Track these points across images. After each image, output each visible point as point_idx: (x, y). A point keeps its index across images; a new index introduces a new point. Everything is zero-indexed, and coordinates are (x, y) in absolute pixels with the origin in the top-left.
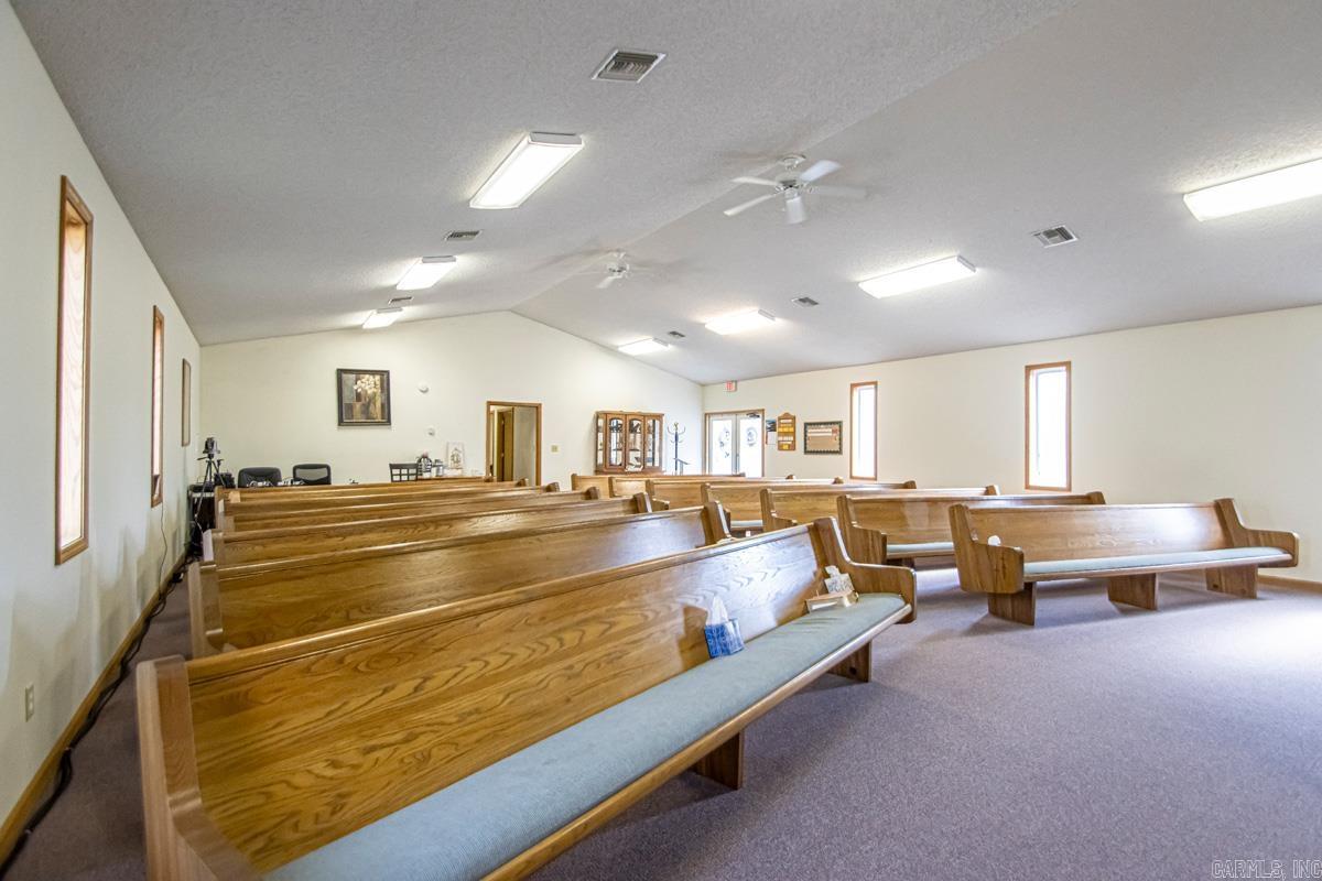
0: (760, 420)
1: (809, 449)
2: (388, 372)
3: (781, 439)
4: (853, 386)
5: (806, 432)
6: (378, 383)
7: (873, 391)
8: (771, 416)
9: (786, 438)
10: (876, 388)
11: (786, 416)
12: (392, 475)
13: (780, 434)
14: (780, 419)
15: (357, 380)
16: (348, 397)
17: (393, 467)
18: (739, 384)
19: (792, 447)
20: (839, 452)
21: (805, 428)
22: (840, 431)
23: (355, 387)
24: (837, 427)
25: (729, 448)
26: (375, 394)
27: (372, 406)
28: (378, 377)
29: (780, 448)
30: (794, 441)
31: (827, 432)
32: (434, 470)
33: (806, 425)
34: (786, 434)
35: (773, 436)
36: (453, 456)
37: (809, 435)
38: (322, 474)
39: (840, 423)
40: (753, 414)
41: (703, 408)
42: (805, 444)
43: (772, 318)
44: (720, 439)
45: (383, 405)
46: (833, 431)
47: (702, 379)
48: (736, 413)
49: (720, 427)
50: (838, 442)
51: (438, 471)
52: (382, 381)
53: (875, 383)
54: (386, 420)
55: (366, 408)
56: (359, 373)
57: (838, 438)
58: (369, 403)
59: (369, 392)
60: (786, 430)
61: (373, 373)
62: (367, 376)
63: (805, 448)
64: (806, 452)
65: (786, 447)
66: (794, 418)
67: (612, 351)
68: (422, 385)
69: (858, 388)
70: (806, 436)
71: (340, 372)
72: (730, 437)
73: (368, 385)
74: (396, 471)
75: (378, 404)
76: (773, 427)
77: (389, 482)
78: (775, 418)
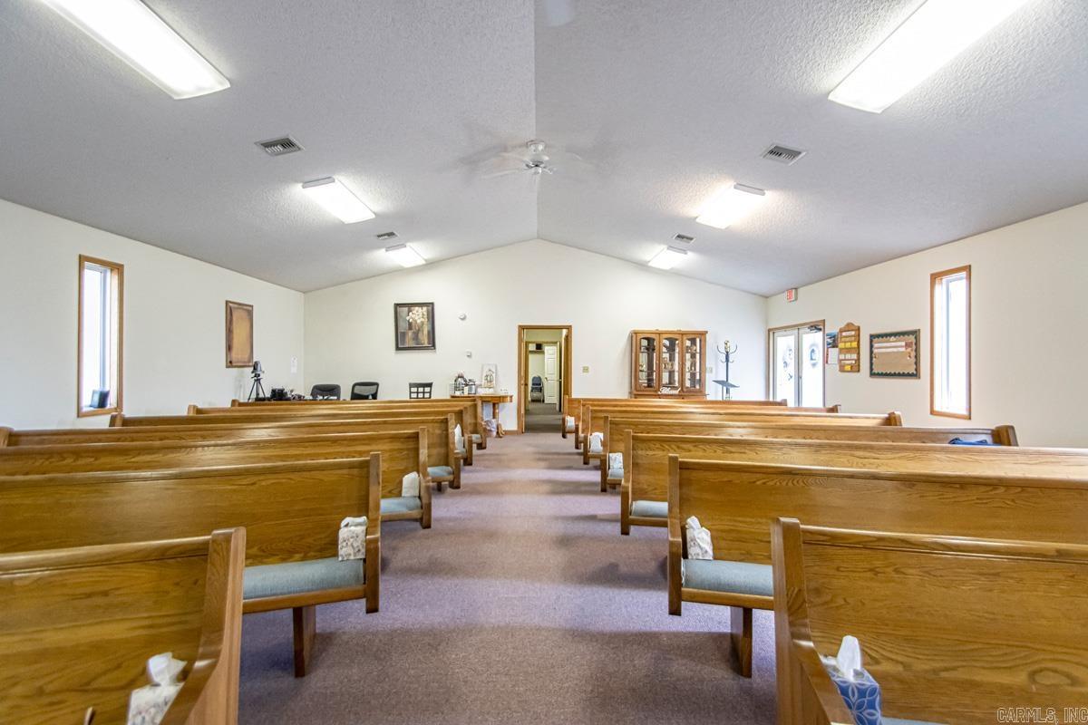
0: (821, 333)
1: (875, 371)
2: (432, 304)
3: (842, 357)
4: (935, 277)
5: (871, 346)
6: (425, 313)
7: (963, 283)
8: (832, 328)
9: (848, 356)
10: (969, 277)
11: (849, 327)
12: (411, 393)
13: (841, 351)
14: (841, 331)
15: (410, 311)
16: (403, 326)
17: (411, 385)
18: (800, 290)
19: (856, 368)
20: (916, 375)
21: (871, 341)
22: (917, 344)
23: (408, 318)
24: (912, 338)
25: (792, 369)
26: (423, 323)
27: (420, 335)
28: (425, 309)
29: (842, 369)
30: (858, 360)
31: (898, 346)
32: (466, 389)
33: (872, 337)
34: (849, 350)
35: (834, 352)
36: (487, 376)
37: (875, 351)
38: (371, 389)
39: (916, 333)
40: (815, 327)
41: (766, 322)
42: (871, 364)
43: (761, 191)
44: (783, 359)
45: (429, 332)
46: (907, 345)
47: (764, 290)
48: (798, 327)
49: (785, 343)
50: (913, 360)
51: (470, 389)
52: (428, 311)
53: (968, 269)
54: (432, 344)
55: (416, 337)
56: (410, 306)
57: (913, 354)
58: (419, 330)
59: (419, 321)
60: (848, 345)
61: (421, 305)
62: (417, 308)
63: (871, 369)
64: (873, 374)
65: (848, 368)
66: (858, 329)
67: (643, 266)
68: (461, 313)
69: (945, 279)
70: (871, 352)
71: (397, 305)
72: (793, 356)
73: (418, 316)
74: (414, 390)
75: (426, 332)
76: (833, 342)
77: (408, 399)
78: (835, 331)
